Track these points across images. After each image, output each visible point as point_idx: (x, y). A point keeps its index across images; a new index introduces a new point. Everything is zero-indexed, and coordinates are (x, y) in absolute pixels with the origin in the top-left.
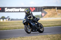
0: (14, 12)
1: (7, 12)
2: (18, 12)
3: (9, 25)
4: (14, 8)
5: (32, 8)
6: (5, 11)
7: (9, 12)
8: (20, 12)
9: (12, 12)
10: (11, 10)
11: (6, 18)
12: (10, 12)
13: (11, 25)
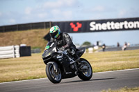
0: (112, 30)
1: (95, 31)
2: (120, 30)
3: (100, 61)
6: (91, 29)
7: (99, 31)
8: (124, 29)
9: (107, 30)
10: (104, 26)
11: (93, 46)
12: (102, 30)
13: (105, 61)
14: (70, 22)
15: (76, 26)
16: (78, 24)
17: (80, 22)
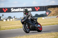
0: (20, 12)
1: (13, 12)
3: (15, 24)
4: (20, 8)
5: (37, 7)
7: (15, 12)
9: (18, 12)
10: (17, 10)
11: (12, 18)
12: (16, 12)
13: (17, 24)
14: (3, 8)
15: (5, 10)
16: (6, 9)
17: (7, 8)
